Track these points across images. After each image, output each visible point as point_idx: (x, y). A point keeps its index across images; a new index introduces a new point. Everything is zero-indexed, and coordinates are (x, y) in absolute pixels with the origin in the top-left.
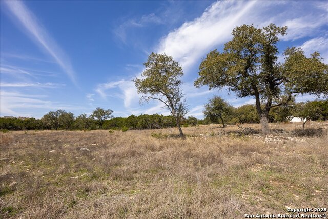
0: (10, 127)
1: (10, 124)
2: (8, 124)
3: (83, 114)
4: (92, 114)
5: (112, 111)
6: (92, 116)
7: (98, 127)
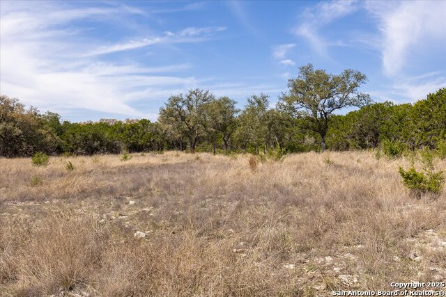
0: (96, 144)
1: (96, 137)
2: (90, 136)
3: (258, 95)
4: (288, 91)
5: (360, 78)
6: (286, 98)
7: (310, 140)
